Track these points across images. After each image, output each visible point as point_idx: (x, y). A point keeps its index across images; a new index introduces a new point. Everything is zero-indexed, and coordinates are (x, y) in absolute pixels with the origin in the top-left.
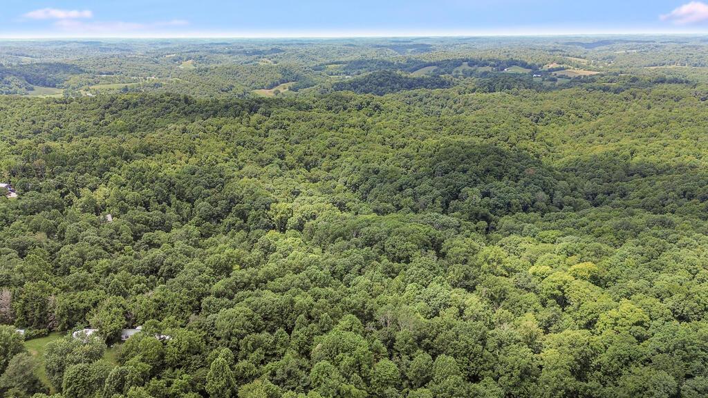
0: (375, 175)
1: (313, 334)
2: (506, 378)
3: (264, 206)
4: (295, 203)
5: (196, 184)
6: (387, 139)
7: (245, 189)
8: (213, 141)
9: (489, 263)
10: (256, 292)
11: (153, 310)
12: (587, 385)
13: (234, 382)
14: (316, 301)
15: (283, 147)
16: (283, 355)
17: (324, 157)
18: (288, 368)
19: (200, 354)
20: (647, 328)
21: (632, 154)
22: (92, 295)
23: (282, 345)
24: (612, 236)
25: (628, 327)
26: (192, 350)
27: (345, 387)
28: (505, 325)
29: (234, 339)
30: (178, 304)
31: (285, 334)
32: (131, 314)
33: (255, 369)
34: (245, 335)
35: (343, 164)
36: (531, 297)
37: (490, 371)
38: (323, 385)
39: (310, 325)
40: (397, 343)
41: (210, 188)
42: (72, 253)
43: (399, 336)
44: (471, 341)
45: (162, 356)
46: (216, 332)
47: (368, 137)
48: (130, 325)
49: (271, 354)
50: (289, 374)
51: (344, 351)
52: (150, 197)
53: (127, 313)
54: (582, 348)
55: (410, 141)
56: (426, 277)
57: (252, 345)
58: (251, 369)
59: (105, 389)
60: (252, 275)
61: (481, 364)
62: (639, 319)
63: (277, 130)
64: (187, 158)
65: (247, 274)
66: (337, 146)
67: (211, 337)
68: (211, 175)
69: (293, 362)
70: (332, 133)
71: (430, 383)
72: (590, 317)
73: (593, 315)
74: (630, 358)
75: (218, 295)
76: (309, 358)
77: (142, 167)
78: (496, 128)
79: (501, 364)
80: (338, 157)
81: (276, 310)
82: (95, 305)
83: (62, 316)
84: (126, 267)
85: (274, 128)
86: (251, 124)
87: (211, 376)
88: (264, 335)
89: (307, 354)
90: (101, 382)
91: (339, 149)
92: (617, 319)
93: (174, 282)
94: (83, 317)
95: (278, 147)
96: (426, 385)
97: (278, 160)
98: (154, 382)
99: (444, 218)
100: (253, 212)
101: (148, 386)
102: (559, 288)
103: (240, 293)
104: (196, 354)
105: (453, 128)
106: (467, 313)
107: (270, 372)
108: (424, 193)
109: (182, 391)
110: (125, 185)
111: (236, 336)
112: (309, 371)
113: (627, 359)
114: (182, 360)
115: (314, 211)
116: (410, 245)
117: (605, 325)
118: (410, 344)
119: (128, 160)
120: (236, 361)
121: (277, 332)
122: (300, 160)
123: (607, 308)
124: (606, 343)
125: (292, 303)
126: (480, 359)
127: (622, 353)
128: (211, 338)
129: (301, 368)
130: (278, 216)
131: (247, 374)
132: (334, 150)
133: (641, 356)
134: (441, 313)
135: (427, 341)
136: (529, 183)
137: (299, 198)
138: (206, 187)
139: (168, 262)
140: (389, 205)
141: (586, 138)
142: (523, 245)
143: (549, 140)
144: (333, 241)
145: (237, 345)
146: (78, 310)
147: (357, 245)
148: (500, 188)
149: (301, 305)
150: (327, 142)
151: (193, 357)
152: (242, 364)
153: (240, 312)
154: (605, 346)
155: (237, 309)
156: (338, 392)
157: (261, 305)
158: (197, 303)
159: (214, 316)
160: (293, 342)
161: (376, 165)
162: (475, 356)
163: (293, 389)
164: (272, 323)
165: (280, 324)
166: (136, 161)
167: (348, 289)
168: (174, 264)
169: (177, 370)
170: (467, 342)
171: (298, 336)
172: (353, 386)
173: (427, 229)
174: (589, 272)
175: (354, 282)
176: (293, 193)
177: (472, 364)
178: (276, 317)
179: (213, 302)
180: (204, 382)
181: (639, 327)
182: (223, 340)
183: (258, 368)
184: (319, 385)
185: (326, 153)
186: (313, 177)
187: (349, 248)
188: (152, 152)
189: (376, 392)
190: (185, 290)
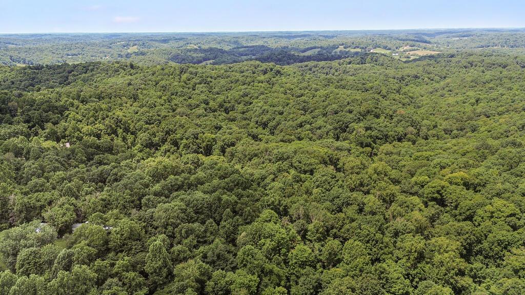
0: (280, 116)
1: (238, 225)
2: (404, 260)
3: (193, 136)
4: (218, 135)
5: (139, 121)
6: (288, 91)
7: (177, 124)
8: (152, 92)
9: (378, 174)
10: (188, 192)
11: (100, 208)
12: (473, 266)
13: (170, 263)
14: (240, 200)
15: (208, 97)
16: (213, 241)
17: (239, 103)
18: (217, 251)
19: (140, 240)
20: (519, 219)
21: (477, 101)
22: (48, 195)
23: (211, 233)
24: (475, 155)
25: (503, 218)
26: (133, 237)
27: (268, 266)
28: (398, 219)
29: (170, 228)
30: (122, 202)
31: (214, 224)
32: (81, 211)
33: (188, 252)
34: (180, 224)
35: (254, 109)
36: (416, 200)
37: (390, 255)
38: (249, 266)
39: (235, 218)
40: (309, 233)
41: (150, 124)
42: (33, 166)
43: (310, 227)
44: (373, 230)
45: (106, 242)
46: (154, 223)
47: (273, 90)
48: (80, 220)
49: (202, 240)
50: (219, 256)
51: (265, 238)
52: (101, 130)
53: (77, 210)
54: (467, 235)
55: (306, 92)
56: (329, 183)
57: (186, 232)
58: (184, 252)
59: (53, 269)
60: (185, 179)
61: (382, 249)
62: (512, 212)
63: (203, 85)
64: (131, 103)
65: (180, 178)
66: (249, 96)
67: (150, 227)
68: (151, 114)
69: (222, 246)
70: (246, 86)
71: (341, 264)
72: (468, 213)
73: (471, 211)
74: (509, 243)
75: (156, 194)
76: (235, 245)
77: (95, 108)
78: (370, 84)
79: (399, 249)
80: (251, 103)
81: (205, 205)
82: (50, 203)
83: (21, 212)
84: (79, 177)
85: (200, 83)
86: (182, 81)
87: (149, 257)
88: (196, 225)
89: (233, 242)
90: (50, 263)
91: (251, 98)
92: (493, 213)
93: (118, 185)
94: (39, 214)
95: (203, 97)
96: (337, 266)
97: (203, 105)
98: (99, 262)
99: (338, 144)
100: (184, 141)
101: (94, 266)
102: (438, 192)
103: (175, 194)
104: (137, 240)
105: (338, 84)
106: (367, 209)
107: (202, 254)
108: (320, 128)
109: (124, 271)
110: (81, 121)
111: (171, 225)
112: (235, 255)
113: (507, 243)
114: (124, 245)
115: (233, 140)
116: (313, 160)
117: (483, 218)
118: (320, 233)
119: (84, 103)
120: (172, 246)
121: (207, 223)
122: (221, 106)
123: (482, 205)
124: (486, 232)
125: (220, 199)
126: (381, 245)
127: (502, 239)
128: (150, 229)
129: (229, 252)
130: (205, 144)
131: (181, 256)
132: (247, 99)
133: (518, 241)
134: (344, 210)
135: (335, 230)
136: (401, 121)
137: (221, 131)
138: (147, 123)
139: (114, 173)
140: (293, 137)
141: (439, 94)
142: (403, 163)
143: (411, 95)
144: (250, 160)
145: (173, 233)
146: (35, 208)
147: (270, 161)
148: (379, 124)
149: (227, 201)
150: (241, 93)
151: (134, 243)
152: (177, 248)
153: (175, 206)
154: (485, 235)
155: (173, 203)
156: (262, 271)
157: (193, 201)
158: (138, 202)
159: (152, 210)
160: (221, 232)
161: (280, 108)
162: (377, 243)
163: (223, 269)
164: (203, 216)
165: (209, 217)
166: (91, 104)
167: (266, 192)
168: (119, 174)
169: (119, 254)
170: (369, 231)
171: (225, 226)
172: (275, 266)
173: (326, 151)
174: (462, 179)
175: (269, 187)
176: (216, 128)
177: (374, 249)
178: (206, 211)
179: (152, 199)
180: (144, 263)
181: (513, 218)
182: (160, 228)
183: (191, 252)
184: (245, 265)
185: (241, 101)
186: (232, 117)
187: (263, 163)
188: (103, 98)
189: (294, 272)
190: (128, 191)
